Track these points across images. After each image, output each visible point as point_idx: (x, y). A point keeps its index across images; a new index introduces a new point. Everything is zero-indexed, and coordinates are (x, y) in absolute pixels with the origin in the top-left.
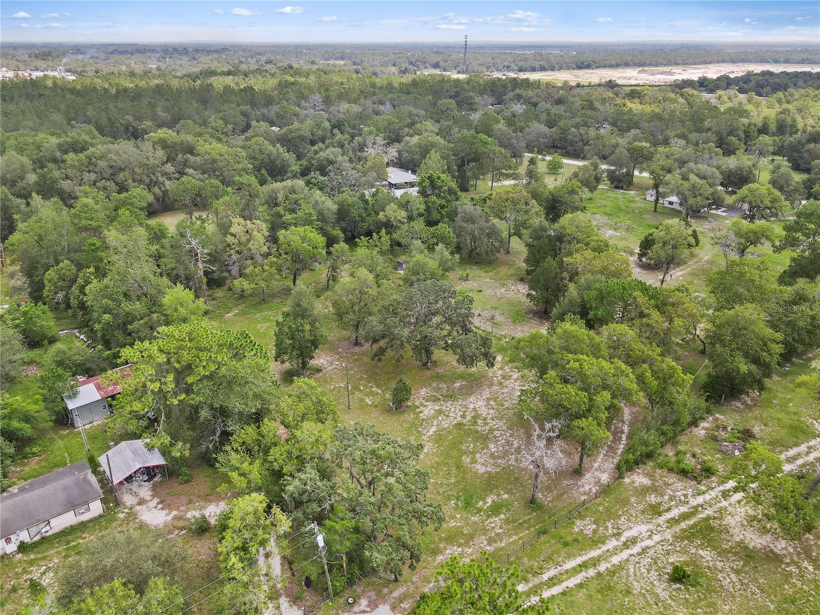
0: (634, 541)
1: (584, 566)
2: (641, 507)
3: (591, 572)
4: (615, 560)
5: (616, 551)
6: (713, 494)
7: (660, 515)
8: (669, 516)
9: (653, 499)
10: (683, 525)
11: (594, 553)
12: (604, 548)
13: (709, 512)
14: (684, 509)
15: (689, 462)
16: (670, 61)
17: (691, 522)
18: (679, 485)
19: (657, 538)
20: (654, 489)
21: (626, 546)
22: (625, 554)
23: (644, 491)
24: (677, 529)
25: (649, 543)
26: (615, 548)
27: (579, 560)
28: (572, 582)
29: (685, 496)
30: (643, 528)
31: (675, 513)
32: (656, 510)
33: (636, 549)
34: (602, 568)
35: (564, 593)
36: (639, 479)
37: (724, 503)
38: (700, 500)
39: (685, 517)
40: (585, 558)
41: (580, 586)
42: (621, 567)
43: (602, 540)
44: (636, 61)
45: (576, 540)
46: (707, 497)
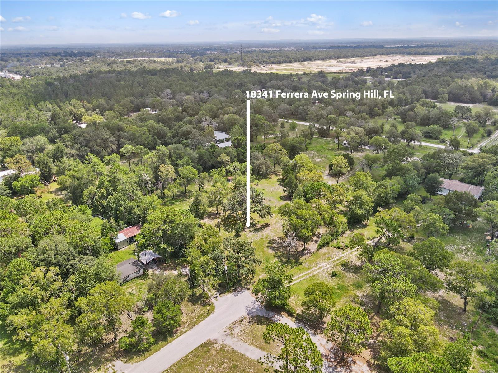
0: (321, 267)
1: (306, 275)
2: (324, 258)
3: (308, 276)
4: (315, 273)
5: (316, 270)
6: (348, 253)
7: (330, 260)
8: (333, 260)
9: (328, 256)
10: (337, 262)
11: (309, 272)
12: (312, 270)
13: (346, 258)
14: (337, 258)
15: (341, 245)
16: (354, 55)
17: (340, 261)
18: (337, 251)
19: (328, 266)
20: (329, 253)
21: (319, 269)
22: (318, 271)
23: (326, 254)
24: (335, 263)
25: (326, 267)
26: (315, 270)
27: (304, 274)
28: (302, 279)
29: (339, 254)
30: (324, 264)
31: (335, 259)
32: (329, 259)
33: (321, 270)
34: (311, 275)
35: (299, 282)
36: (324, 250)
37: (351, 255)
38: (343, 255)
39: (338, 260)
40: (306, 273)
41: (304, 280)
42: (317, 274)
43: (311, 268)
44: (336, 56)
45: (303, 269)
46: (346, 254)
